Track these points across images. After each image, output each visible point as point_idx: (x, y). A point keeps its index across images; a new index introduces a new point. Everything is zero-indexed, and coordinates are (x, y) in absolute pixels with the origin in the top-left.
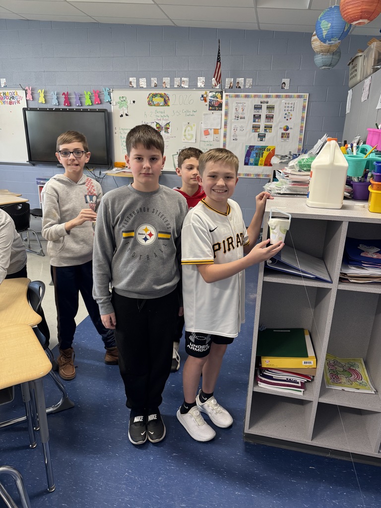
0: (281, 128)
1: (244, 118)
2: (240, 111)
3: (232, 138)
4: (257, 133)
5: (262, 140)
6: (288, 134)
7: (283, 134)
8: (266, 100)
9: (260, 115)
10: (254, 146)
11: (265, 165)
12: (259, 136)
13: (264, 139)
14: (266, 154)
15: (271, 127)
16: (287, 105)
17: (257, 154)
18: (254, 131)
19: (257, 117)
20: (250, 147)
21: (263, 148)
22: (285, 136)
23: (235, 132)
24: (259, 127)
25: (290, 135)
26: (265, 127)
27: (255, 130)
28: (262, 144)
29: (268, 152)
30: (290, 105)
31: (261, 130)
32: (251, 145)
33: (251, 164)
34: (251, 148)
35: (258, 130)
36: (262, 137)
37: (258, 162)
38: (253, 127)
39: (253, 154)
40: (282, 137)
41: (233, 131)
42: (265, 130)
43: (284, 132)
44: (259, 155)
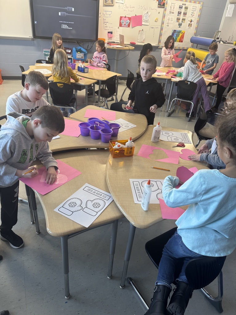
0: (189, 21)
1: (174, 13)
2: (172, 8)
3: (167, 25)
4: (178, 23)
5: (180, 27)
6: (192, 24)
8: (185, 3)
9: (181, 12)
10: (176, 30)
11: (180, 41)
12: (179, 25)
14: (181, 35)
15: (185, 20)
16: (193, 8)
17: (177, 35)
19: (179, 13)
20: (174, 30)
21: (180, 32)
22: (190, 25)
23: (169, 21)
24: (180, 19)
26: (182, 19)
27: (178, 20)
28: (180, 29)
30: (195, 8)
31: (180, 21)
39: (175, 35)
42: (182, 21)
43: (190, 23)
44: (178, 35)
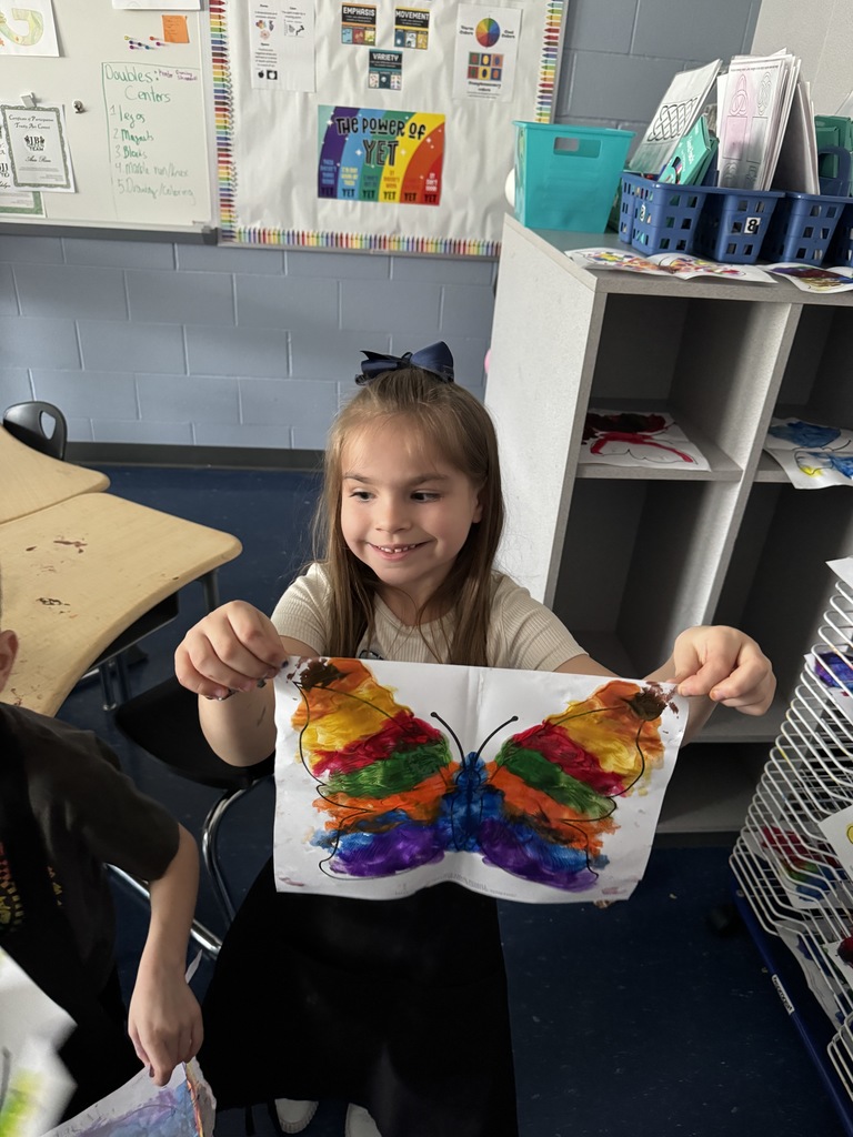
0: (465, 31)
3: (256, 67)
4: (363, 51)
5: (386, 85)
6: (498, 60)
7: (474, 58)
10: (354, 111)
11: (408, 197)
12: (374, 63)
13: (394, 79)
14: (406, 148)
15: (425, 24)
17: (368, 146)
18: (349, 36)
20: (340, 112)
21: (393, 124)
22: (484, 68)
23: (265, 35)
24: (373, 20)
25: (507, 67)
26: (399, 21)
27: (355, 31)
28: (389, 101)
29: (416, 143)
31: (383, 34)
32: (342, 104)
33: (349, 193)
34: (344, 117)
35: (369, 34)
36: (385, 68)
37: (377, 184)
38: (345, 17)
39: (354, 148)
40: (472, 73)
41: (254, 32)
42: (400, 35)
43: (481, 49)
44: (379, 152)
